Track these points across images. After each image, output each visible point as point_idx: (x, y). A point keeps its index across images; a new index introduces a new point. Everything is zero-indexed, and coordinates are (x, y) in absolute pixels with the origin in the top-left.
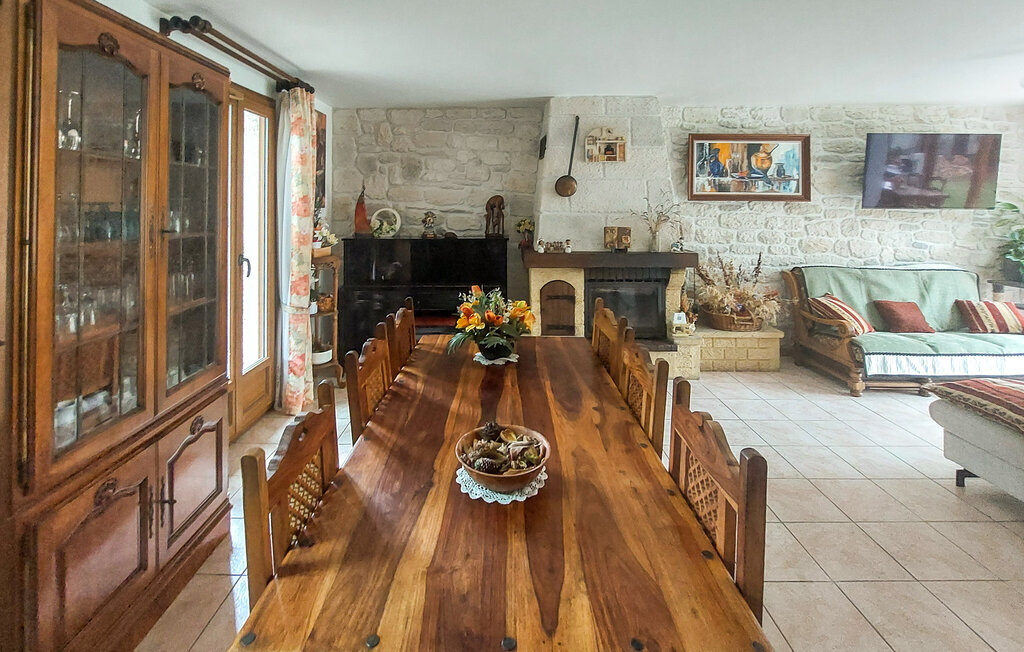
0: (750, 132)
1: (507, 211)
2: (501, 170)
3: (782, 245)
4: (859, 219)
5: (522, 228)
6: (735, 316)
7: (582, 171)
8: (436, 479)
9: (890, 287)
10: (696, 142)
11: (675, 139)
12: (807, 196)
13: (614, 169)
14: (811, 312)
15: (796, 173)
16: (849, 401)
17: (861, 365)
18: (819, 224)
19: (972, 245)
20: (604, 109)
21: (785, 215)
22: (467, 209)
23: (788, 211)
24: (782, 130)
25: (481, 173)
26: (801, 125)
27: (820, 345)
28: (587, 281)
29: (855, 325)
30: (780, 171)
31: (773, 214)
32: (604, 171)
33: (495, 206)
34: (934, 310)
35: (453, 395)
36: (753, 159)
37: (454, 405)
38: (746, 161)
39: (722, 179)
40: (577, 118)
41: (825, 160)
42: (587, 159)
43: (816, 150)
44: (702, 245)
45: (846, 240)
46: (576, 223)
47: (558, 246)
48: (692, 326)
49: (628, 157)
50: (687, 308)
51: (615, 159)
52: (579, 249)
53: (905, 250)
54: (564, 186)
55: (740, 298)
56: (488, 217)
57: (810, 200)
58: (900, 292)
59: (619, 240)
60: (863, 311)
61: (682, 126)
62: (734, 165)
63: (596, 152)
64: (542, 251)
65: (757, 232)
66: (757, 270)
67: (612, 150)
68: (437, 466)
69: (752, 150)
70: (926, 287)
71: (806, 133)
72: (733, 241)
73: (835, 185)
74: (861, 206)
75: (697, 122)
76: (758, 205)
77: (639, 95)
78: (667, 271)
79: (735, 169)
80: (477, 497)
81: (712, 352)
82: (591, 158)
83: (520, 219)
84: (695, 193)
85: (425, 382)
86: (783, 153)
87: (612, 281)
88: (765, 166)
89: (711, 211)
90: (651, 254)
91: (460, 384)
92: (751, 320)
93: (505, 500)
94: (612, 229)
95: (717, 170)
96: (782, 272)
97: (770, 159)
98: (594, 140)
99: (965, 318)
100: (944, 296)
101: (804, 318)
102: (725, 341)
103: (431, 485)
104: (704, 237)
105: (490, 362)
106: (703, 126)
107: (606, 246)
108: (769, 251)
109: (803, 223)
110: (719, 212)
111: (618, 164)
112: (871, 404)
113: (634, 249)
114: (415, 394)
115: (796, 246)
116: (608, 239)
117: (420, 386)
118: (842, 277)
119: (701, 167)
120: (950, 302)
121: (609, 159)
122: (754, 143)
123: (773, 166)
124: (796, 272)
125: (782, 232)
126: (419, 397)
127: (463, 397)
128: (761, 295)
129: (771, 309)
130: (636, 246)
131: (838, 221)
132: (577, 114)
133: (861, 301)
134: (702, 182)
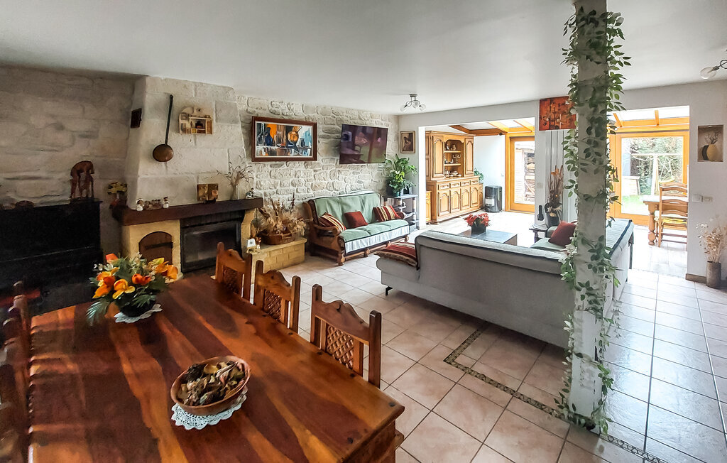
0: (286, 118)
1: (95, 176)
2: (87, 136)
3: (303, 187)
4: (337, 169)
5: (113, 190)
6: (282, 235)
7: (176, 140)
8: (156, 434)
9: (351, 205)
10: (257, 122)
11: (243, 119)
12: (315, 158)
13: (203, 140)
14: (318, 224)
15: (310, 145)
16: (339, 269)
17: (344, 248)
18: (320, 173)
19: (377, 180)
20: (194, 93)
21: (304, 169)
22: (43, 174)
23: (306, 167)
24: (303, 118)
25: (63, 138)
26: (313, 116)
27: (324, 242)
28: (183, 228)
29: (340, 228)
30: (303, 143)
31: (298, 169)
32: (195, 142)
33: (82, 172)
34: (367, 214)
35: (117, 360)
36: (289, 135)
37: (126, 368)
38: (285, 136)
39: (272, 147)
40: (171, 97)
41: (323, 137)
42: (181, 131)
43: (320, 132)
44: (260, 191)
45: (332, 182)
46: (172, 183)
47: (157, 203)
48: (258, 246)
49: (214, 130)
50: (254, 235)
51: (204, 132)
52: (176, 203)
53: (356, 185)
54: (161, 153)
55: (285, 222)
56: (73, 183)
57: (316, 160)
58: (355, 207)
59: (210, 194)
60: (341, 220)
61: (247, 110)
62: (279, 139)
63: (188, 126)
64: (140, 208)
65: (291, 180)
66: (293, 204)
67: (202, 125)
68: (149, 424)
69: (288, 130)
70: (363, 203)
71: (314, 121)
72: (278, 187)
73: (327, 152)
74: (338, 163)
75: (257, 109)
76: (291, 164)
77: (220, 85)
78: (242, 213)
79: (279, 141)
80: (204, 425)
81: (270, 261)
82: (185, 130)
83: (111, 181)
84: (256, 156)
85: (74, 360)
86: (304, 132)
87: (203, 225)
88: (295, 140)
89: (266, 168)
90: (232, 202)
91: (118, 348)
92: (291, 235)
93: (227, 415)
94: (204, 186)
95: (269, 142)
96: (304, 203)
97: (298, 136)
98: (187, 116)
99: (377, 216)
100: (369, 207)
101: (315, 228)
102: (276, 252)
103: (156, 441)
104: (261, 186)
105: (138, 319)
106: (261, 111)
107: (199, 199)
108: (297, 191)
109: (313, 173)
110: (270, 169)
111: (207, 136)
112: (348, 267)
113: (219, 199)
114: (73, 377)
115: (310, 187)
116: (201, 194)
117: (71, 367)
118: (332, 203)
119: (260, 139)
120: (372, 208)
121: (199, 132)
122: (290, 125)
123: (299, 140)
124: (311, 202)
125: (303, 179)
126: (80, 377)
127: (130, 358)
128: (296, 219)
129: (301, 227)
130: (221, 196)
131: (328, 171)
132: (171, 93)
133: (339, 214)
134: (260, 149)
